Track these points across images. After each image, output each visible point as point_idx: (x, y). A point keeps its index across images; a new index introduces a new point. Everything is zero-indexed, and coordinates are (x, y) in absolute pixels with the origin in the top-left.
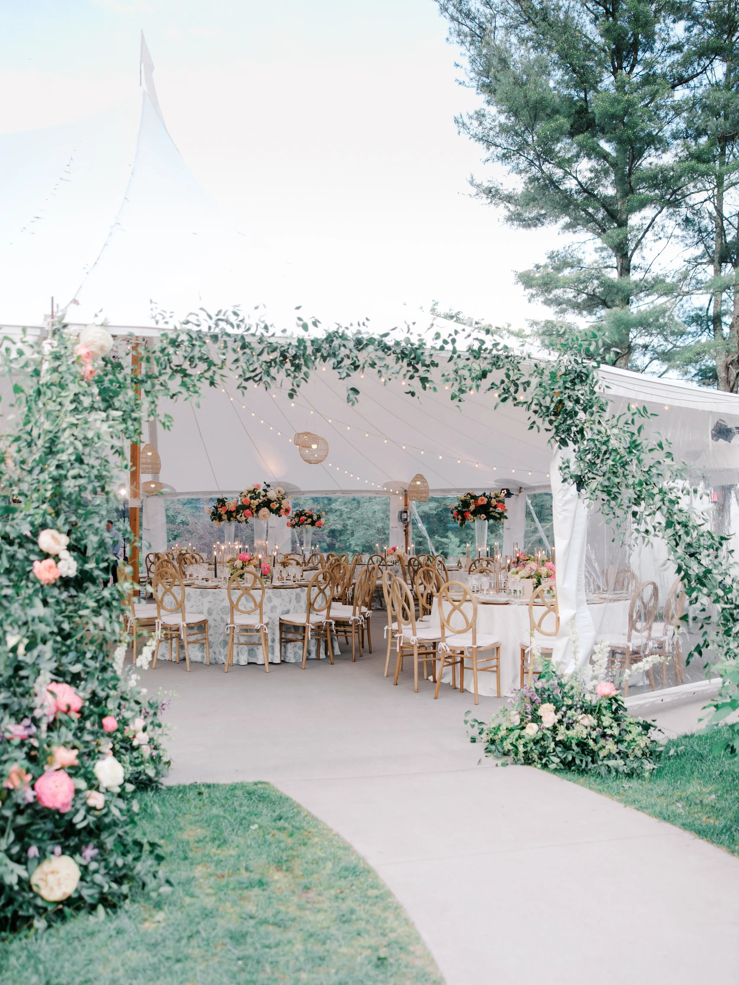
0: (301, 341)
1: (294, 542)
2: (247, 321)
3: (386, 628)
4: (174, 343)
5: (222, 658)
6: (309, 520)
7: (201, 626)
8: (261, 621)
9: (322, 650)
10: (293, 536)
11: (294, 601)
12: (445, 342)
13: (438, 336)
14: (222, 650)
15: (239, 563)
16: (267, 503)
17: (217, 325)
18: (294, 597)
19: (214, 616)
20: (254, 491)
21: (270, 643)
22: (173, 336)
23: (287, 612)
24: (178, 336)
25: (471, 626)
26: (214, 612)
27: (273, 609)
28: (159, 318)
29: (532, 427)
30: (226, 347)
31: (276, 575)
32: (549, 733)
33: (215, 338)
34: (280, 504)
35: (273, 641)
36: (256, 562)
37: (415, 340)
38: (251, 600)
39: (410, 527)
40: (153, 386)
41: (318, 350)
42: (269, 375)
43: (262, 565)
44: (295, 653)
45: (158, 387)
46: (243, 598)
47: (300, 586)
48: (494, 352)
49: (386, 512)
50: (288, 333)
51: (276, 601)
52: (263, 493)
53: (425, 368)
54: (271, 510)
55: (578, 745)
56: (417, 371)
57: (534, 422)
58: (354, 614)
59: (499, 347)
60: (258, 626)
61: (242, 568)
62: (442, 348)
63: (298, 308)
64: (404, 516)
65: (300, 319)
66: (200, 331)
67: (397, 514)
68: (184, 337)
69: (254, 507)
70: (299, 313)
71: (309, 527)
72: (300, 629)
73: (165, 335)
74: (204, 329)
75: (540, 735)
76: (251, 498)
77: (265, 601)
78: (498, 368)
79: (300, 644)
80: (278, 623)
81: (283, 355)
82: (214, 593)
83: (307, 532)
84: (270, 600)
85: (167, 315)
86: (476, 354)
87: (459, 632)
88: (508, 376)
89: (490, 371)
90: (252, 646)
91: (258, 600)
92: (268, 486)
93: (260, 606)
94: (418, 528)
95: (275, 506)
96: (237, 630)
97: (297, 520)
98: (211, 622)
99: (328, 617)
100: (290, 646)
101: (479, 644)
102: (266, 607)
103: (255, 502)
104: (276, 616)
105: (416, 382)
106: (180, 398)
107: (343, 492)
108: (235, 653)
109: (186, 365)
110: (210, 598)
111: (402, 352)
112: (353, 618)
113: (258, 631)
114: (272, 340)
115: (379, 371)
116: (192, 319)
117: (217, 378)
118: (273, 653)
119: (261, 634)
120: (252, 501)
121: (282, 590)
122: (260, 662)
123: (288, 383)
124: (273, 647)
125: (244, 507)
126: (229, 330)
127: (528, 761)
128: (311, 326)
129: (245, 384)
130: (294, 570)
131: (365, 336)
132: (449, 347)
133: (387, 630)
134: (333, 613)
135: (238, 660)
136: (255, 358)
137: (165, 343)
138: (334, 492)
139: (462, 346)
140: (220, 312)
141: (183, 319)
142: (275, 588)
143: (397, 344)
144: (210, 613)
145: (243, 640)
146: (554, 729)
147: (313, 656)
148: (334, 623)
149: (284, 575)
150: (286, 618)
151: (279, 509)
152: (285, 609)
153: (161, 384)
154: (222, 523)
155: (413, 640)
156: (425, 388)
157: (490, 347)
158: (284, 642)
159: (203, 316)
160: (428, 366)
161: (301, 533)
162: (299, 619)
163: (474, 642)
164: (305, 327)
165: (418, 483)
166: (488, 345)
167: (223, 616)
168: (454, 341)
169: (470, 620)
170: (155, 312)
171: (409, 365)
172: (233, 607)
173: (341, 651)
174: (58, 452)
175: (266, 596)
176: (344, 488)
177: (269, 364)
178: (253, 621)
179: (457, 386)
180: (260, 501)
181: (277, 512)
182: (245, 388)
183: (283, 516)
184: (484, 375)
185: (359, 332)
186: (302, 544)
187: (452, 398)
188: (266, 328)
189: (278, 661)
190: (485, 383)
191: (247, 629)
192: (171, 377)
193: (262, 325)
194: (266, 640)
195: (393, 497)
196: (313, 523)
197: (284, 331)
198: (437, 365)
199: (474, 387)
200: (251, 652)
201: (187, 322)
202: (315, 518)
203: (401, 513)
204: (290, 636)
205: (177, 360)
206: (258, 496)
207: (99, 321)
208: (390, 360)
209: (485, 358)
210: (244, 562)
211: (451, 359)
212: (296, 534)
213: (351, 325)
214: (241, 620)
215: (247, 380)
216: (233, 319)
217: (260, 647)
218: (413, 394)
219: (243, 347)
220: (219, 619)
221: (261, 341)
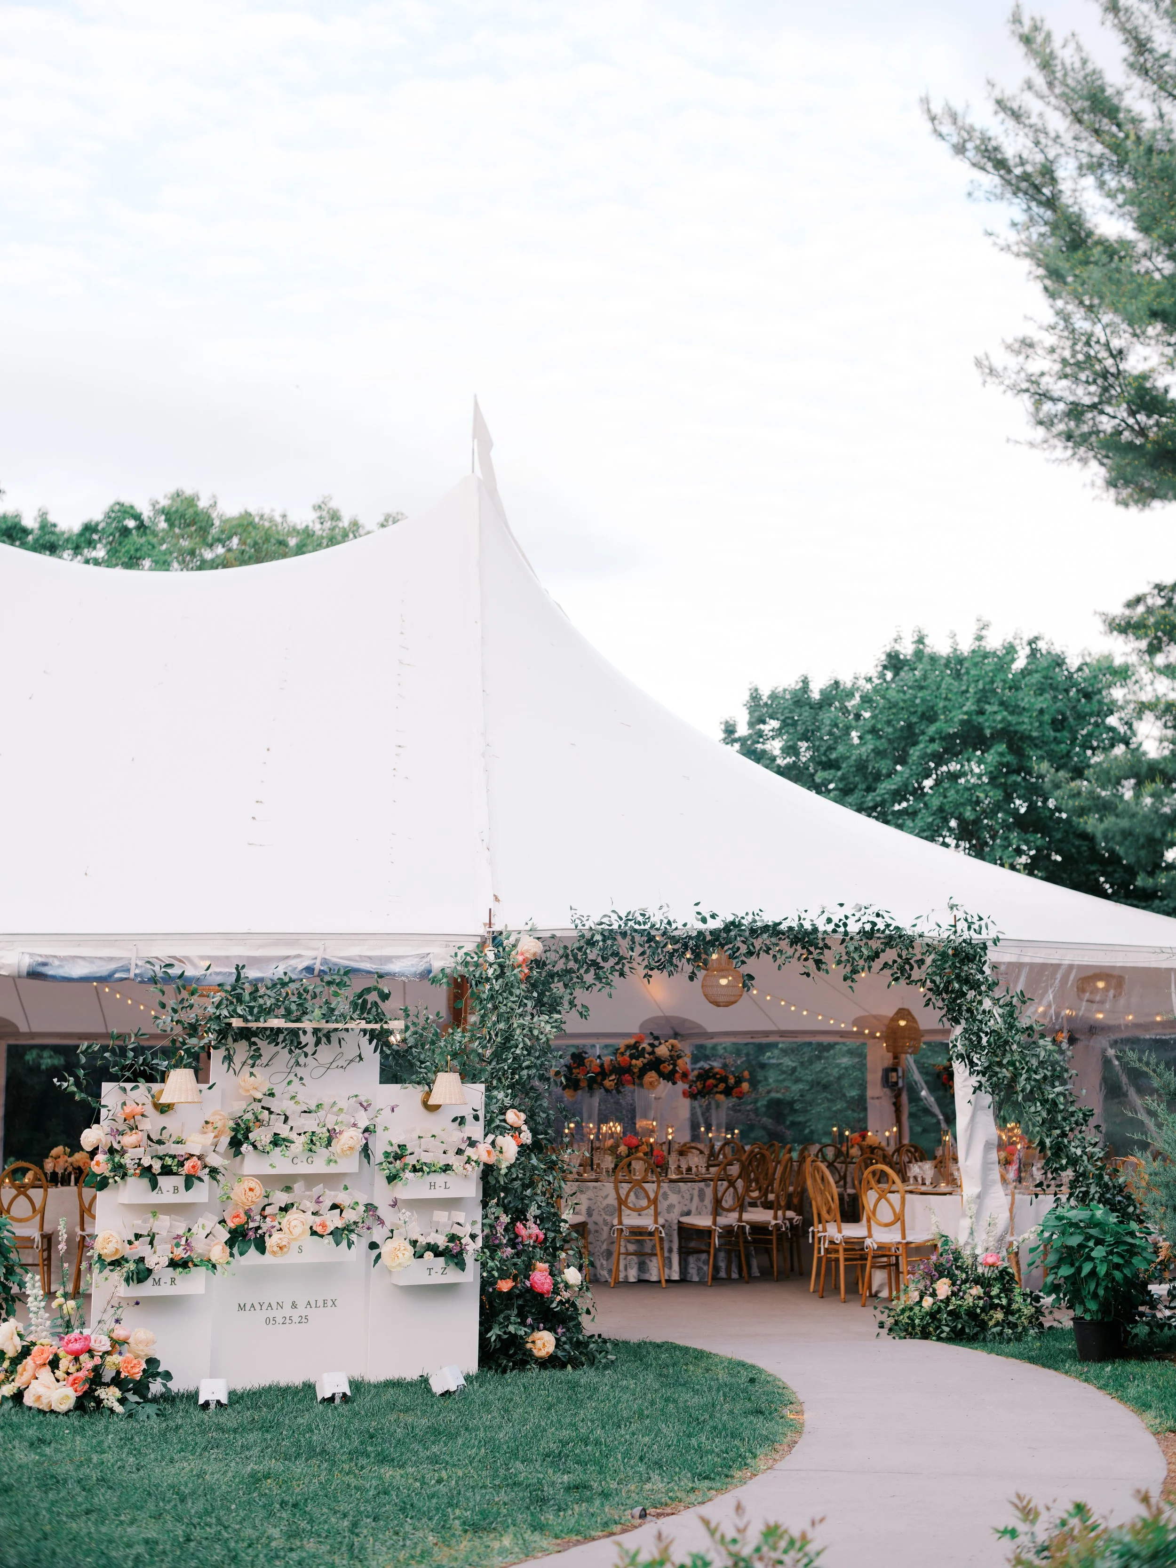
0: (700, 933)
1: (695, 1127)
2: (652, 919)
3: (811, 1229)
4: (591, 943)
5: (605, 1273)
6: (722, 1086)
7: (580, 1229)
8: (656, 1222)
9: (734, 1269)
10: (693, 1114)
11: (696, 1199)
12: (837, 925)
13: (829, 921)
14: (604, 1262)
15: (623, 1149)
16: (655, 1064)
17: (626, 924)
18: (696, 1193)
19: (595, 1217)
20: (635, 1046)
21: (666, 1254)
22: (588, 935)
23: (688, 1213)
24: (593, 936)
25: (899, 1218)
26: (595, 1213)
27: (670, 1207)
28: (578, 922)
29: (927, 1005)
30: (634, 943)
31: (673, 1166)
32: (942, 1305)
33: (624, 934)
34: (675, 1065)
35: (670, 1250)
36: (645, 1148)
37: (808, 926)
38: (643, 1194)
39: (905, 1098)
40: (571, 979)
41: (717, 939)
42: (672, 964)
43: (655, 1153)
44: (699, 1269)
45: (575, 980)
46: (632, 1194)
47: (704, 1180)
48: (887, 932)
49: (862, 1067)
50: (688, 926)
51: (673, 1198)
52: (649, 1049)
53: (818, 951)
54: (661, 1075)
55: (967, 1314)
56: (811, 953)
57: (930, 999)
58: (775, 1218)
59: (891, 928)
60: (652, 1227)
61: (628, 1156)
62: (834, 931)
63: (697, 904)
64: (893, 1077)
65: (699, 913)
66: (612, 930)
67: (879, 1074)
68: (598, 937)
69: (636, 1070)
70: (698, 909)
71: (721, 1097)
72: (705, 1234)
73: (583, 936)
74: (615, 927)
75: (935, 1308)
76: (632, 1057)
77: (660, 1198)
78: (891, 947)
79: (704, 1256)
80: (676, 1227)
81: (686, 946)
82: (595, 1188)
83: (718, 1106)
84: (665, 1196)
85: (584, 919)
86: (868, 935)
87: (887, 1225)
88: (900, 956)
89: (883, 951)
90: (642, 1259)
91: (652, 1196)
92: (656, 1038)
93: (655, 1202)
94: (920, 1099)
95: (667, 1068)
96: (626, 1233)
97: (699, 1085)
98: (591, 1226)
99: (740, 1220)
100: (692, 1259)
101: (909, 1239)
102: (663, 1205)
103: (638, 1063)
104: (674, 1217)
105: (811, 964)
106: (595, 989)
107: (783, 1034)
108: (622, 1267)
109: (599, 960)
110: (590, 1194)
111: (796, 937)
112: (773, 1222)
113: (651, 1234)
114: (676, 933)
115: (774, 956)
116: (605, 920)
117: (626, 969)
118: (670, 1268)
119: (656, 1238)
120: (634, 1062)
121: (681, 1184)
122: (654, 1278)
123: (689, 968)
124: (670, 1259)
125: (620, 1071)
126: (637, 927)
127: (925, 1335)
128: (709, 919)
129: (650, 973)
130: (696, 1159)
131: (759, 924)
132: (842, 929)
133: (813, 1232)
134: (746, 1216)
135: (626, 1277)
136: (659, 950)
137: (582, 943)
138: (767, 1034)
139: (853, 928)
140: (629, 913)
141: (597, 921)
142: (672, 1181)
143: (791, 928)
144: (589, 1213)
145: (632, 1248)
146: (948, 1299)
147: (723, 1274)
148: (748, 1227)
149: (684, 1167)
150: (685, 1219)
151: (674, 1071)
152: (686, 1209)
153: (578, 977)
154: (580, 1092)
155: (838, 1237)
156: (819, 969)
157: (882, 928)
158: (685, 1253)
159: (614, 917)
160: (821, 948)
161: (708, 1109)
162: (704, 1221)
163: (904, 1237)
164: (704, 920)
165: (902, 1023)
166: (881, 926)
167: (607, 1217)
168: (845, 925)
169: (898, 1209)
170: (575, 917)
171: (803, 948)
172: (622, 1202)
173: (760, 1272)
174: (511, 1047)
175: (661, 1191)
176: (783, 1027)
177: (671, 955)
178: (646, 1221)
179: (849, 968)
180: (645, 1061)
181: (670, 1077)
182: (651, 976)
183: (680, 1083)
184: (877, 955)
185: (755, 921)
186: (708, 1129)
187: (845, 979)
188: (669, 923)
189: (676, 1276)
190: (877, 964)
191: (638, 1233)
192: (587, 971)
193: (666, 921)
194: (662, 1249)
195: (871, 1042)
196: (728, 1092)
197: (685, 925)
198: (829, 948)
199: (866, 968)
200: (642, 1267)
201: (601, 923)
202: (732, 1081)
203: (887, 1072)
204: (693, 1244)
205: (591, 956)
206: (641, 1054)
207: (528, 928)
208: (784, 944)
209: (879, 938)
210: (630, 1149)
211: (843, 941)
212: (699, 1112)
213: (747, 914)
214: (631, 1220)
215: (652, 969)
216: (640, 919)
217: (654, 1259)
218: (808, 975)
219: (649, 941)
220: (600, 1221)
221: (664, 934)
